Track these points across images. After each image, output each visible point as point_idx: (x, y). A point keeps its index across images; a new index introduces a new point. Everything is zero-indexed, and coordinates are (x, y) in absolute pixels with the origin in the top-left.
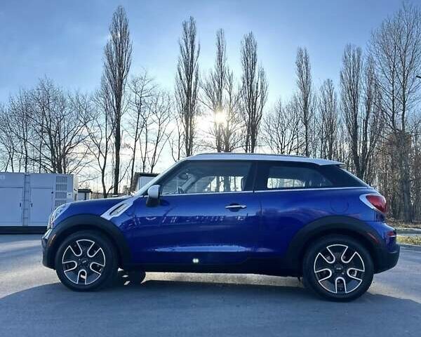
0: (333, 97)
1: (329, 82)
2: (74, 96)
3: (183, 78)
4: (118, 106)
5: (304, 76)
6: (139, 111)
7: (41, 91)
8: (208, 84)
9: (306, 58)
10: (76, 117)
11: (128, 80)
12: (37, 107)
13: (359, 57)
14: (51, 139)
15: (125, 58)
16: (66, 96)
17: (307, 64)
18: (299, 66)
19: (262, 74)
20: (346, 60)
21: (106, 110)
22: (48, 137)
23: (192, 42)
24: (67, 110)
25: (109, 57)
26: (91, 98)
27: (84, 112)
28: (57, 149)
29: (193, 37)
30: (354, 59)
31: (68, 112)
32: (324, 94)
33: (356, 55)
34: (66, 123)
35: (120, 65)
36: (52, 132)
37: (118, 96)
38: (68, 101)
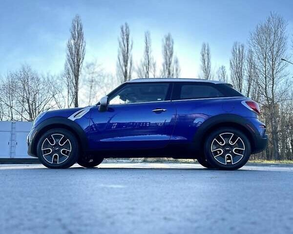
0: (225, 78)
1: (223, 68)
2: (46, 76)
3: (121, 64)
4: (77, 83)
5: (206, 63)
6: (91, 87)
7: (22, 73)
8: (139, 69)
9: (208, 50)
10: (47, 91)
11: (83, 65)
12: (20, 84)
13: (243, 50)
14: (29, 106)
15: (81, 50)
16: (40, 77)
17: (208, 54)
18: (203, 56)
19: (176, 62)
20: (234, 52)
21: (68, 86)
22: (27, 104)
23: (127, 39)
24: (41, 86)
25: (70, 49)
26: (58, 78)
27: (53, 88)
28: (33, 114)
29: (128, 35)
30: (239, 52)
31: (41, 88)
32: (219, 76)
33: (241, 49)
34: (40, 95)
35: (78, 54)
36: (30, 102)
37: (77, 77)
38: (42, 80)
